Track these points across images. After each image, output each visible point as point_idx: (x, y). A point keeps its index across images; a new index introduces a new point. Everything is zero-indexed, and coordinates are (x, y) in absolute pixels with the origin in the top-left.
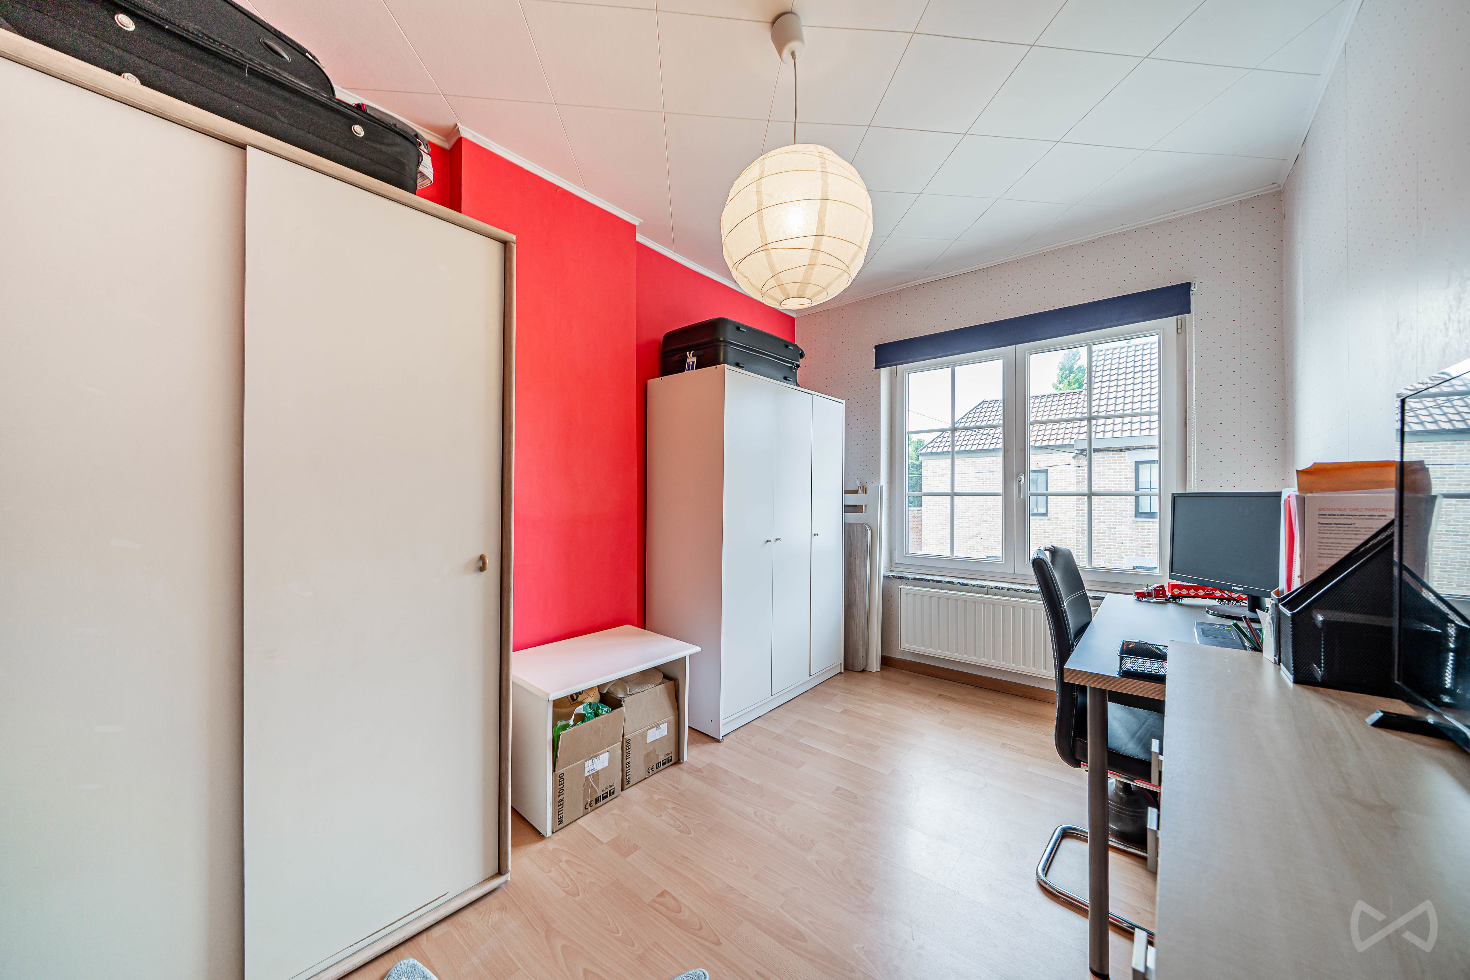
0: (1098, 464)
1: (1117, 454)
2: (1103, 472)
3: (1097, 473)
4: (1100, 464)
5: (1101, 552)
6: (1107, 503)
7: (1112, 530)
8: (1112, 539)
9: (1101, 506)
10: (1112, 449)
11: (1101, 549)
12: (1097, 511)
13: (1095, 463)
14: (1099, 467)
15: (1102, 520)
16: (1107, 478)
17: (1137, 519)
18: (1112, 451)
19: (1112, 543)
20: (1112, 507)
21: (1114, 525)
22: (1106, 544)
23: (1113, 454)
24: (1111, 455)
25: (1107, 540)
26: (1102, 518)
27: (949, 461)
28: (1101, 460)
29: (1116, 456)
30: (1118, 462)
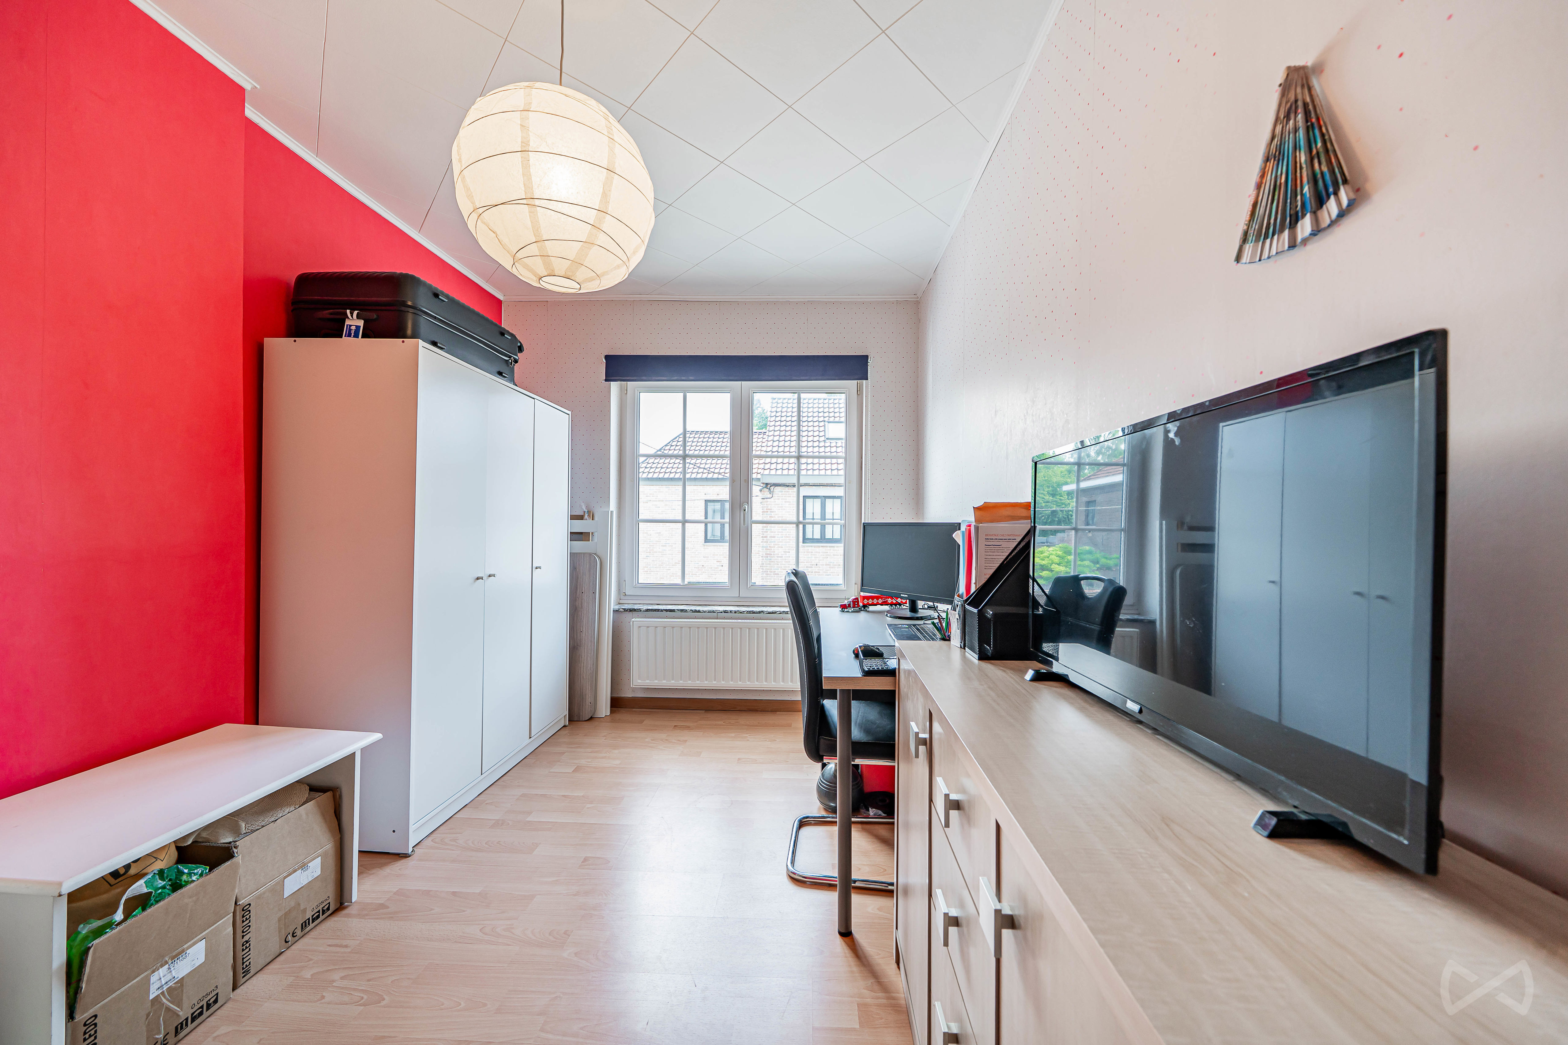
0: (778, 497)
1: (791, 489)
2: (781, 504)
3: (777, 504)
4: (779, 497)
5: (779, 573)
6: (784, 531)
7: (787, 554)
8: (787, 562)
9: (780, 534)
10: (788, 484)
11: (779, 570)
12: (777, 537)
13: (776, 496)
14: (779, 499)
15: (780, 546)
16: (784, 509)
17: (804, 544)
18: (788, 486)
19: (787, 565)
20: (788, 534)
21: (789, 549)
22: (783, 566)
23: (788, 489)
24: (787, 490)
25: (784, 563)
26: (780, 544)
27: (680, 488)
28: (780, 493)
29: (791, 491)
30: (791, 496)
